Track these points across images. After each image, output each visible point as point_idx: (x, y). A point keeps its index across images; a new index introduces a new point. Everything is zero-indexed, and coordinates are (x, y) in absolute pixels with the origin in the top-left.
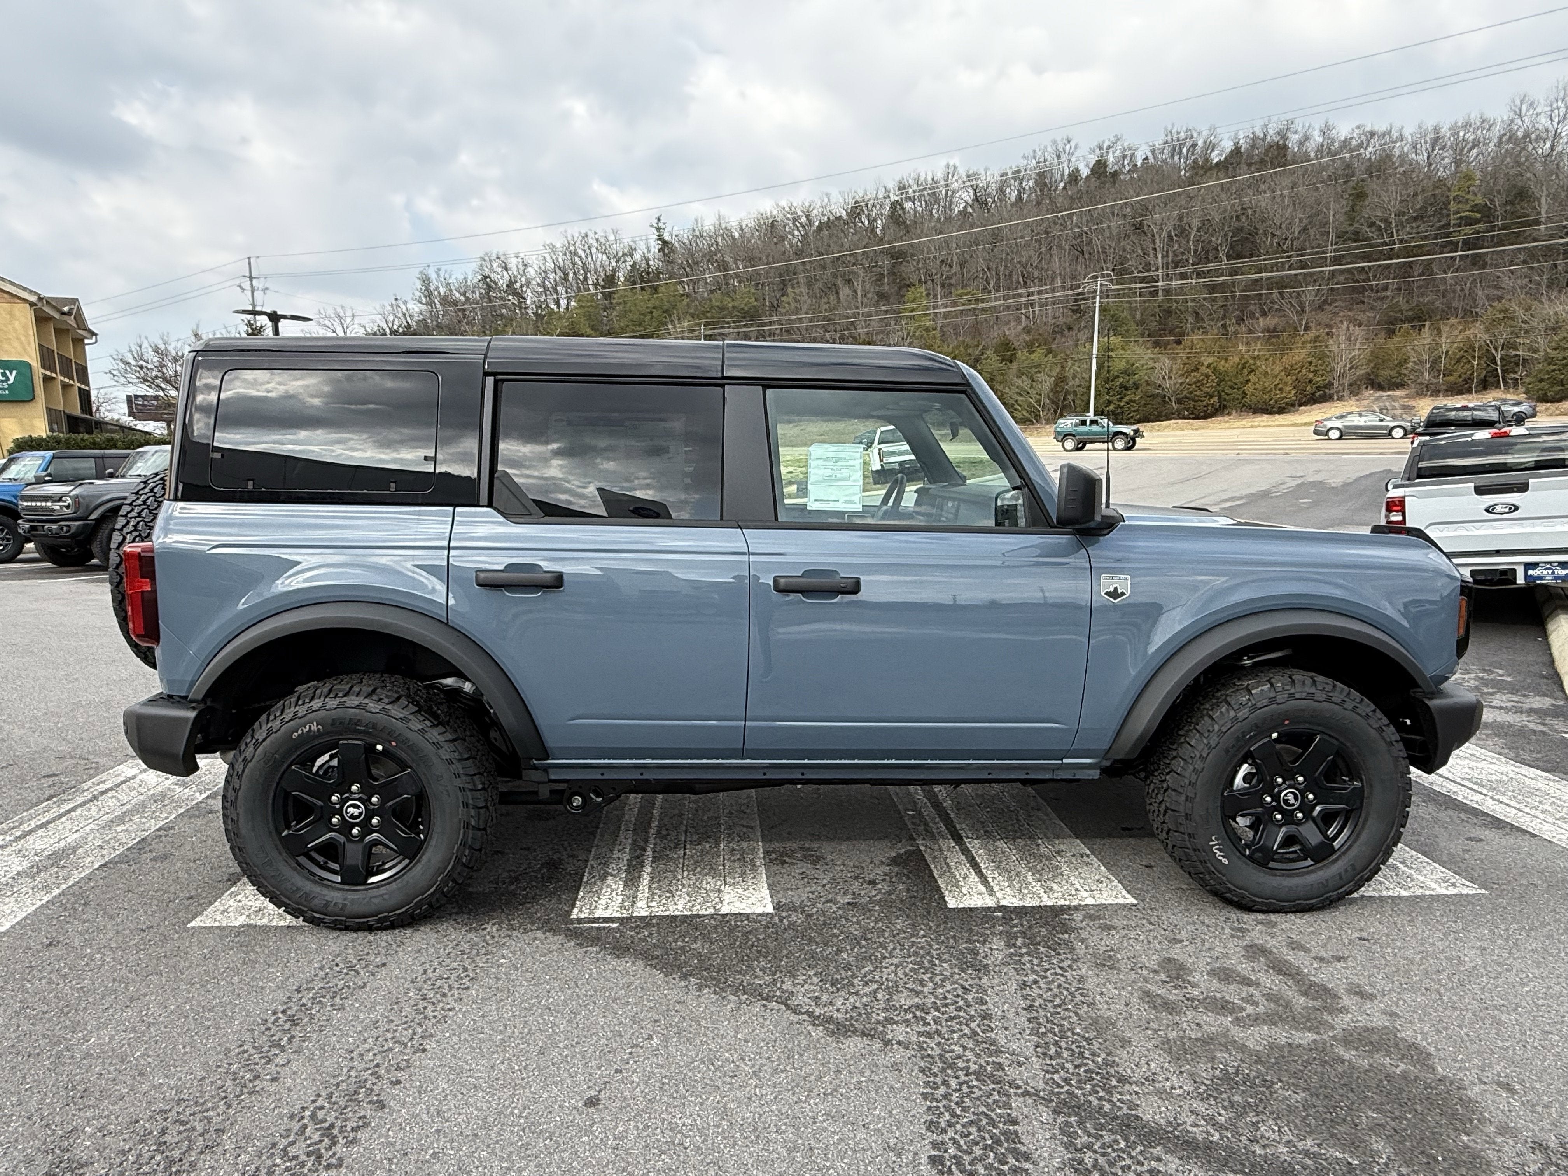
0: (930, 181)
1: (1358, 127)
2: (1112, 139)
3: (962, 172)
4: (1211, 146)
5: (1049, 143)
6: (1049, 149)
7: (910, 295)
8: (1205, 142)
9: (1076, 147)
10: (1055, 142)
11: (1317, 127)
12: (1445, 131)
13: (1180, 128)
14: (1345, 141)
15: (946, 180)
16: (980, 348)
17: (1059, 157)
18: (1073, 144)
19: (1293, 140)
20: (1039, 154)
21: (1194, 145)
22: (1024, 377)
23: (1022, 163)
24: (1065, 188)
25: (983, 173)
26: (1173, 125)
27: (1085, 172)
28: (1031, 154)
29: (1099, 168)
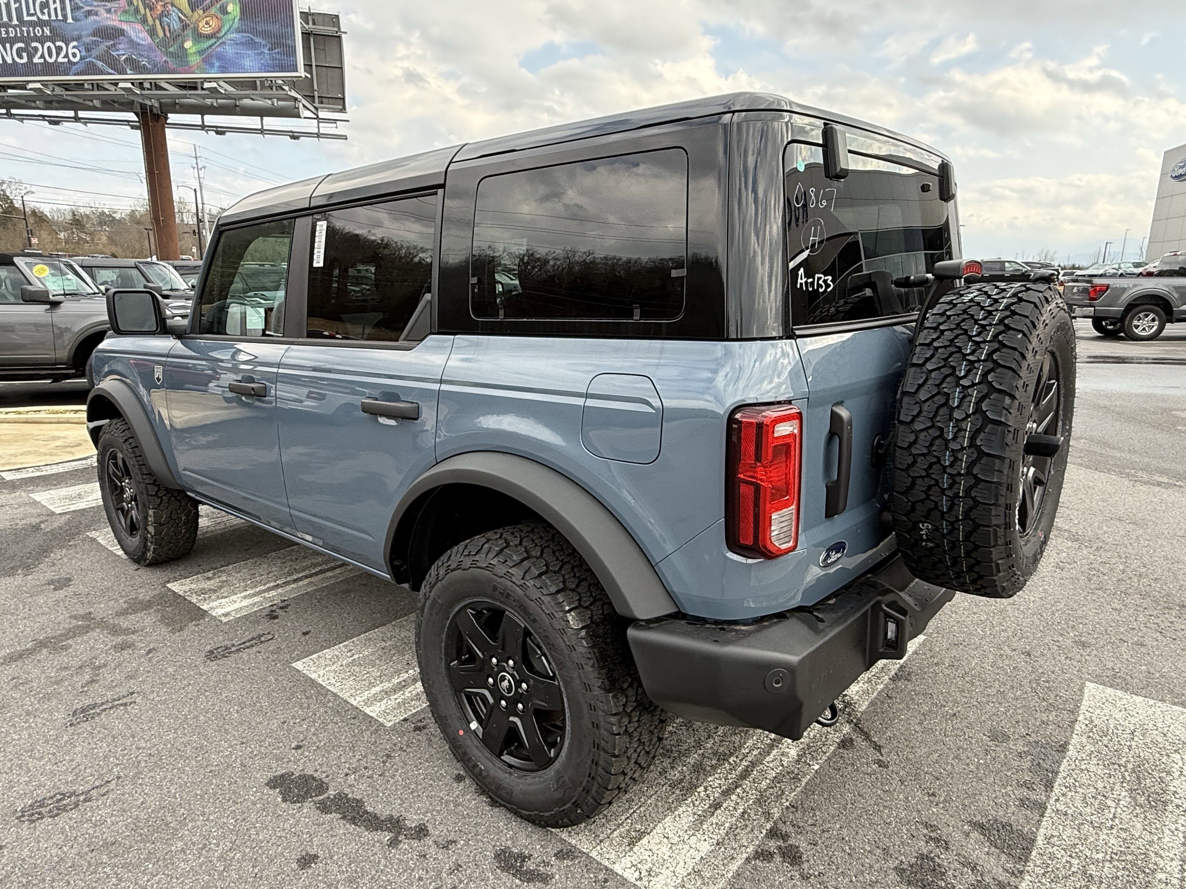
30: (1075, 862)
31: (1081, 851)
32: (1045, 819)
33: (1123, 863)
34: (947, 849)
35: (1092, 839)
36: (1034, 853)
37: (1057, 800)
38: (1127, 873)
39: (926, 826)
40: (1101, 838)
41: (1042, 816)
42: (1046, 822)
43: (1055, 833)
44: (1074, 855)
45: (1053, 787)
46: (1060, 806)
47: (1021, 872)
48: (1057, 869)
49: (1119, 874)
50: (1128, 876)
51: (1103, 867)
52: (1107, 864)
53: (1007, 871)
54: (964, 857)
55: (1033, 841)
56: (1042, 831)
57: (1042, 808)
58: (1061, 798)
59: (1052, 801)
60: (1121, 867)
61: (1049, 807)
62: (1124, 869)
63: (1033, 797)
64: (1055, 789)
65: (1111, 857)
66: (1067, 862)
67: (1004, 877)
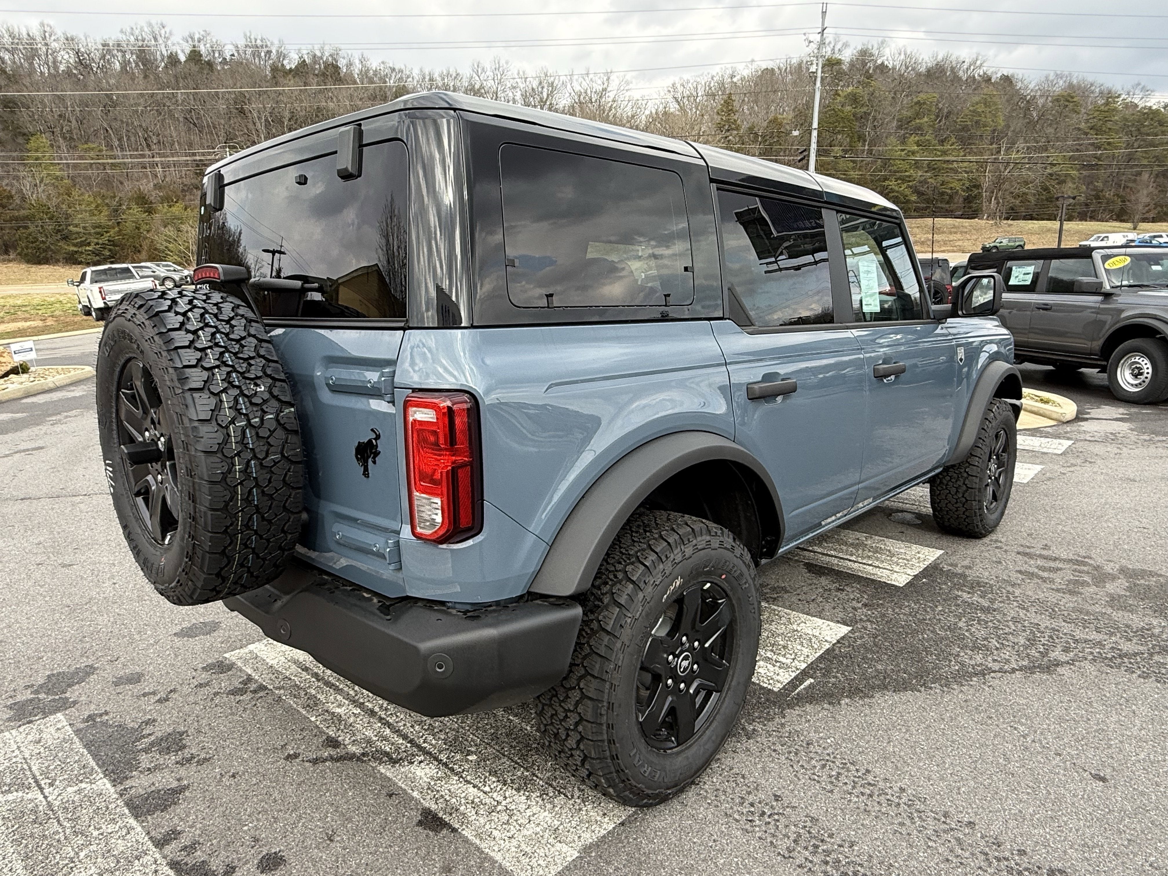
0: (26, 36)
1: (383, 63)
2: (202, 33)
3: (59, 33)
4: (281, 55)
5: (144, 24)
6: (146, 29)
7: (32, 144)
8: (278, 51)
9: (171, 33)
10: (150, 25)
11: (357, 57)
12: (436, 76)
13: (257, 35)
14: (376, 71)
15: (44, 38)
16: (117, 199)
17: (156, 39)
18: (167, 29)
19: (342, 63)
20: (137, 32)
21: (269, 52)
22: (169, 226)
23: (122, 37)
24: (166, 67)
25: (83, 39)
26: (250, 32)
27: (182, 58)
28: (129, 30)
29: (195, 56)
30: (96, 833)
31: (98, 844)
32: (146, 838)
33: (61, 867)
34: (177, 763)
35: (99, 860)
36: (127, 811)
37: (155, 862)
38: (52, 863)
39: (206, 760)
40: (93, 868)
41: (151, 838)
42: (144, 838)
43: (128, 837)
44: (101, 837)
45: (171, 868)
46: (145, 859)
47: (121, 795)
48: (102, 818)
49: (58, 857)
50: (51, 861)
51: (73, 850)
52: (72, 854)
53: (131, 788)
54: (163, 769)
55: (136, 817)
56: (139, 829)
57: (160, 844)
58: (154, 866)
59: (158, 856)
60: (61, 863)
61: (154, 849)
62: (58, 863)
63: (174, 844)
64: (167, 868)
65: (73, 862)
66: (101, 828)
67: (128, 783)
